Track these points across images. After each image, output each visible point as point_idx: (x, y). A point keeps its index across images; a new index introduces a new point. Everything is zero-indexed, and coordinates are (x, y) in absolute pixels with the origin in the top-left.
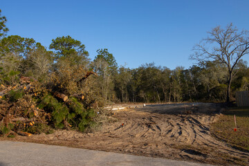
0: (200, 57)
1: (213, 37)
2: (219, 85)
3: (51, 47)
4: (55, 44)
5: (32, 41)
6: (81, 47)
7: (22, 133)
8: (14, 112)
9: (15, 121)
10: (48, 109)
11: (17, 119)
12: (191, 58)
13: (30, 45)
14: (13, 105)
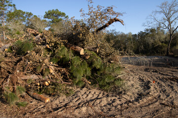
0: (150, 25)
1: (161, 10)
2: (161, 44)
3: (45, 17)
4: (48, 15)
5: (30, 14)
6: (66, 17)
7: (36, 95)
8: (24, 68)
9: (26, 80)
10: (63, 63)
11: (28, 77)
12: (144, 25)
13: (29, 17)
14: (21, 59)
